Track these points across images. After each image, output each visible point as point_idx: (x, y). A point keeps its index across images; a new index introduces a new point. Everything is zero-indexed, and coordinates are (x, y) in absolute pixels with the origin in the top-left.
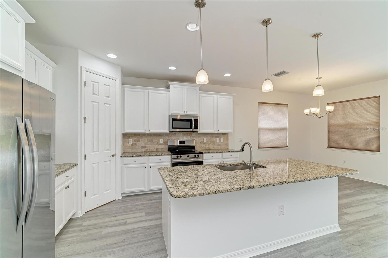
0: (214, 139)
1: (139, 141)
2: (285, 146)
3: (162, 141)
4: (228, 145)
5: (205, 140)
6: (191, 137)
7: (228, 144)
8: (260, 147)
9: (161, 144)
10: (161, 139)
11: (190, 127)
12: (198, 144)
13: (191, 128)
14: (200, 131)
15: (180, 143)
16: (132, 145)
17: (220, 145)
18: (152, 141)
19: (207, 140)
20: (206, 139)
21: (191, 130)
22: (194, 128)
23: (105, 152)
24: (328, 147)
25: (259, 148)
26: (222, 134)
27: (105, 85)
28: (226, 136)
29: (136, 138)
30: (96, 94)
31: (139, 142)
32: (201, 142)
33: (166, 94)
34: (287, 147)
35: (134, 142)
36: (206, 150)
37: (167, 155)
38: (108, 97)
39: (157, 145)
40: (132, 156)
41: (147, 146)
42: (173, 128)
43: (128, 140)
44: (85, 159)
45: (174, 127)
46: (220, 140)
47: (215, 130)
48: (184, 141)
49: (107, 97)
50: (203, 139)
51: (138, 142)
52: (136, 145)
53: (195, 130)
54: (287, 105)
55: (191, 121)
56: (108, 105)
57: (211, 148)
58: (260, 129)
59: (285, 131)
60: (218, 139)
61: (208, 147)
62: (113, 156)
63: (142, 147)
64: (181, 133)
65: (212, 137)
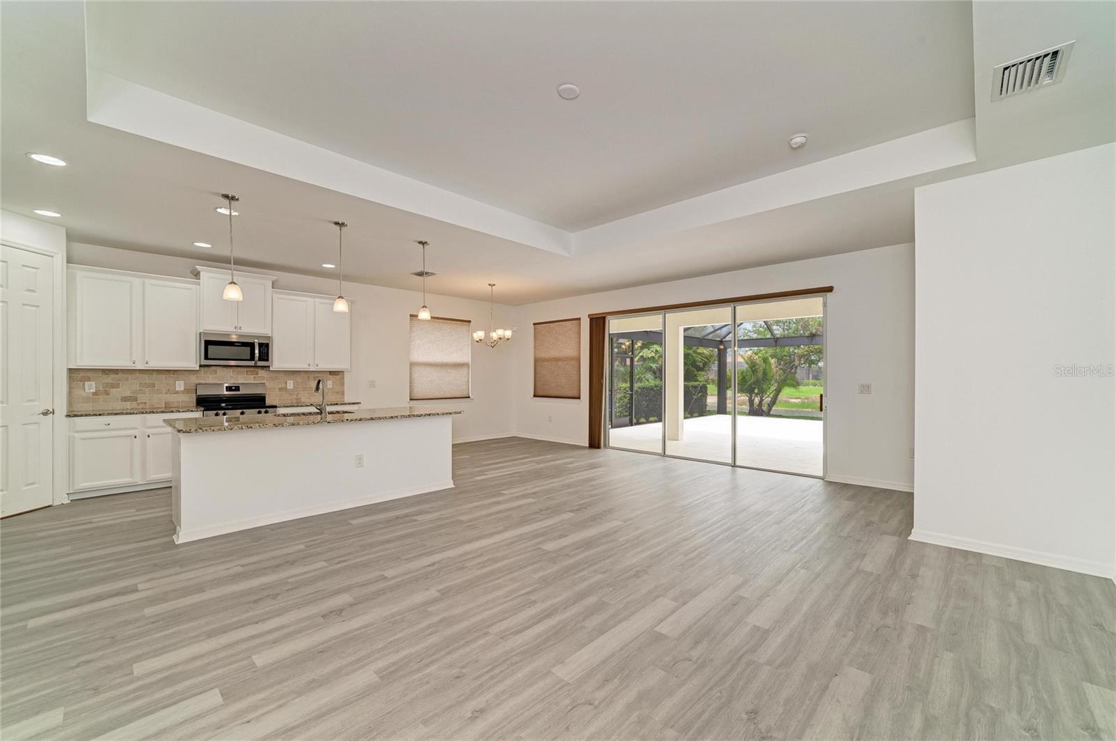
0: (312, 383)
1: (115, 386)
2: (466, 396)
3: (180, 385)
4: (344, 395)
5: (290, 385)
6: (254, 378)
7: (344, 392)
8: (413, 397)
9: (177, 393)
10: (177, 382)
11: (249, 358)
12: (272, 393)
13: (252, 358)
14: (274, 367)
15: (227, 391)
16: (95, 394)
18: (152, 385)
19: (294, 383)
20: (292, 382)
21: (252, 363)
22: (260, 360)
23: (24, 404)
24: (535, 396)
25: (411, 400)
26: (330, 372)
27: (23, 266)
28: (338, 377)
29: (109, 379)
30: (1, 286)
31: (117, 386)
32: (280, 389)
33: (190, 289)
34: (469, 397)
35: (101, 389)
36: (292, 403)
37: (192, 411)
38: (34, 291)
39: (166, 393)
40: (100, 415)
41: (139, 396)
42: (206, 358)
43: (84, 385)
45: (209, 357)
47: (309, 365)
48: (239, 387)
49: (28, 290)
50: (286, 383)
51: (112, 388)
52: (108, 394)
53: (260, 363)
54: (470, 322)
55: (251, 345)
56: (34, 309)
57: (303, 400)
58: (412, 365)
59: (465, 370)
61: (297, 399)
62: (45, 413)
63: (125, 399)
64: (231, 370)
65: (306, 379)
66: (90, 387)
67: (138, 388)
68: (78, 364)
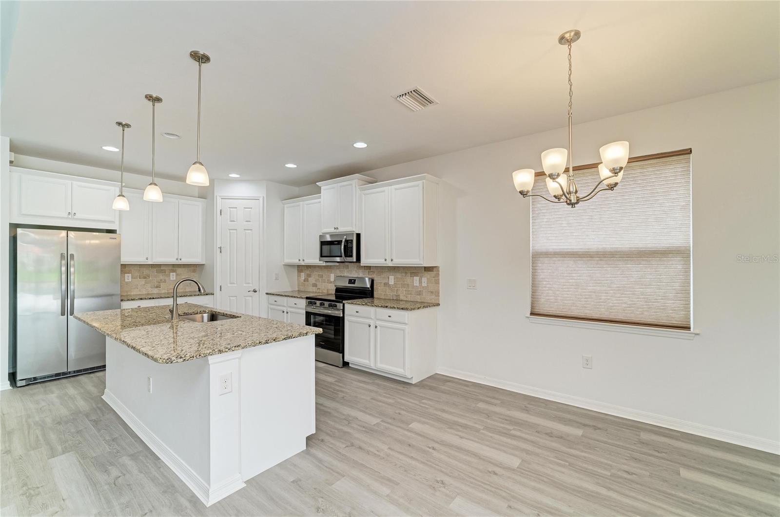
0: (408, 280)
4: (439, 296)
5: (392, 281)
7: (439, 293)
8: (537, 311)
12: (379, 288)
15: (349, 283)
16: (304, 281)
17: (419, 293)
18: (322, 276)
19: (394, 279)
20: (392, 277)
22: (346, 256)
23: (245, 285)
25: (532, 314)
27: (244, 208)
28: (433, 274)
29: (308, 272)
30: (234, 221)
31: (311, 277)
32: (384, 284)
33: (319, 202)
34: (688, 328)
35: (306, 277)
36: (393, 300)
37: (302, 298)
38: (250, 222)
40: (274, 294)
41: (317, 283)
43: (301, 274)
44: (221, 290)
45: (323, 255)
46: (420, 282)
47: (386, 260)
48: (355, 280)
49: (247, 221)
50: (388, 278)
51: (309, 277)
52: (308, 281)
54: (689, 151)
56: (249, 231)
57: (402, 297)
58: (537, 256)
60: (416, 279)
61: (397, 296)
62: (254, 291)
63: (313, 285)
65: (404, 275)
66: (303, 276)
67: (317, 278)
68: (285, 262)
